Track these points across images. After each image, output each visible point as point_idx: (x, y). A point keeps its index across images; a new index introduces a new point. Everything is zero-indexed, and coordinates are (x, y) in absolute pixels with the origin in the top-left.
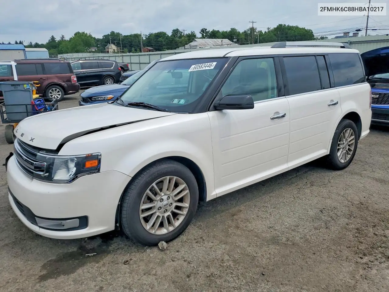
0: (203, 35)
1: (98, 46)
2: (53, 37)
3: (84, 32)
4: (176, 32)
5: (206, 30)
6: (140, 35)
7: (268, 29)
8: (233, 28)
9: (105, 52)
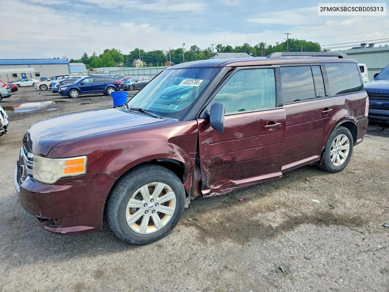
0: (218, 50)
1: (126, 61)
2: (86, 54)
3: (114, 49)
4: (194, 48)
5: (221, 45)
6: (162, 52)
7: (277, 43)
8: (246, 44)
9: (132, 66)
